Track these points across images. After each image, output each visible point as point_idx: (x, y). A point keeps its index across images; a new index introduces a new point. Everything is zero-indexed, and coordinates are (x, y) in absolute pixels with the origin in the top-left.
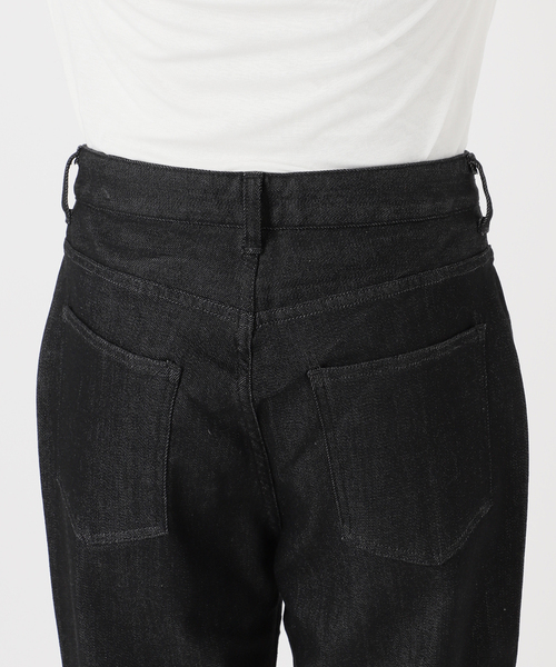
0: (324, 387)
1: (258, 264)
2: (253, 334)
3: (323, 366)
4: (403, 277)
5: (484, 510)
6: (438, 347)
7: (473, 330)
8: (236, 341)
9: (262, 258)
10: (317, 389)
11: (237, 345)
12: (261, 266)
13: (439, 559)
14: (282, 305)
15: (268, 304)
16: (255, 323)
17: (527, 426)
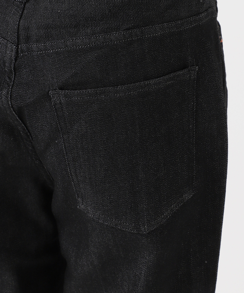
0: (60, 103)
1: (24, 9)
2: (16, 60)
3: (61, 89)
4: (128, 29)
5: (187, 196)
6: (152, 82)
7: (186, 70)
8: (4, 62)
9: (27, 5)
10: (55, 104)
11: (5, 66)
12: (25, 11)
13: (145, 229)
14: (37, 41)
15: (28, 39)
16: (17, 52)
17: (227, 140)
